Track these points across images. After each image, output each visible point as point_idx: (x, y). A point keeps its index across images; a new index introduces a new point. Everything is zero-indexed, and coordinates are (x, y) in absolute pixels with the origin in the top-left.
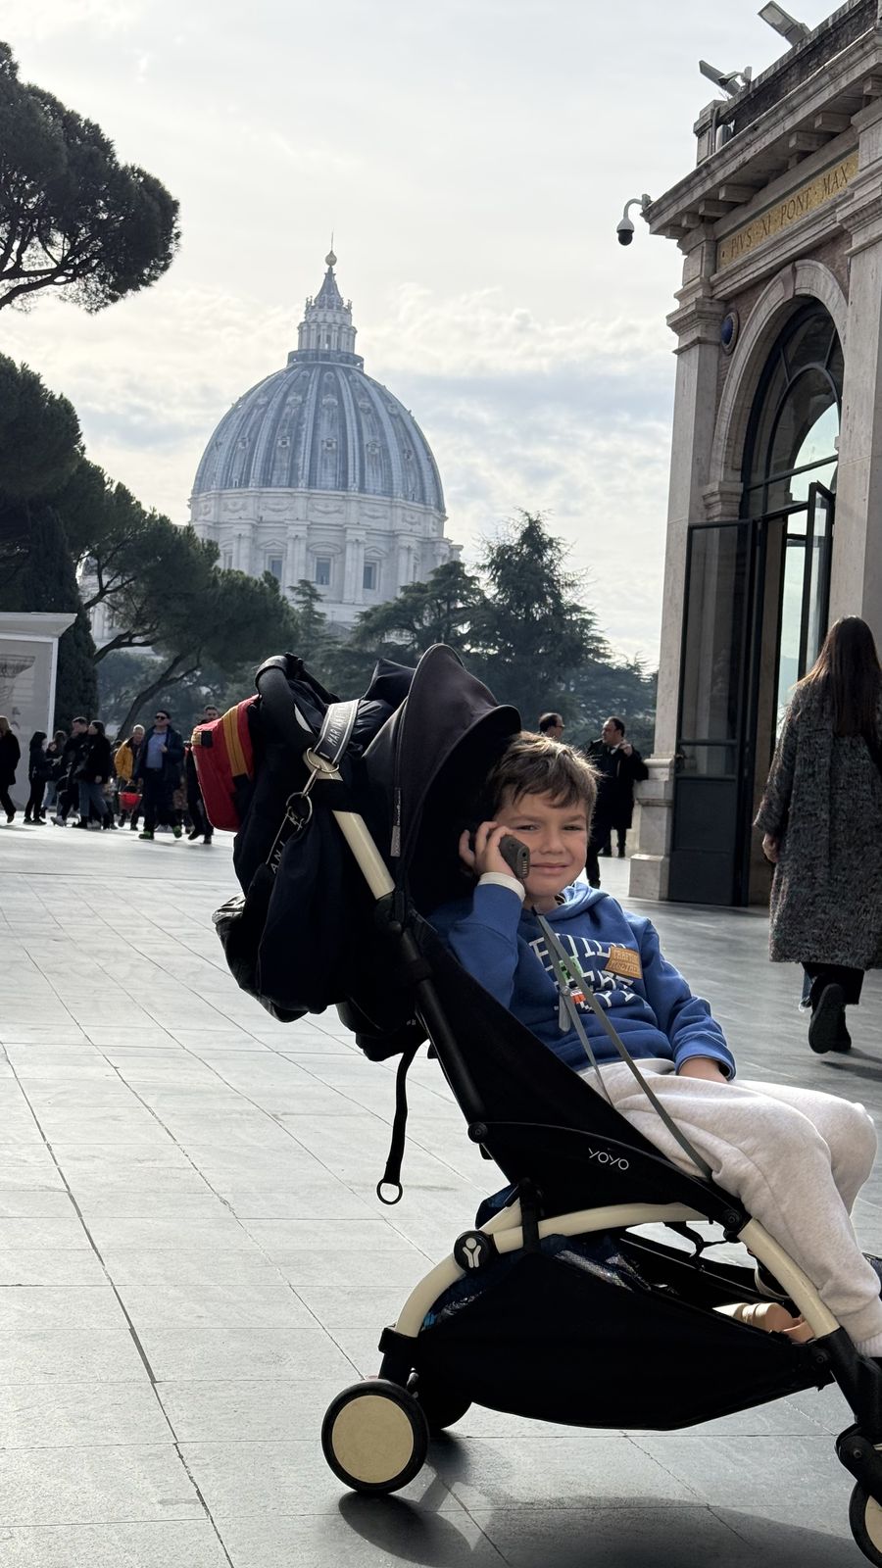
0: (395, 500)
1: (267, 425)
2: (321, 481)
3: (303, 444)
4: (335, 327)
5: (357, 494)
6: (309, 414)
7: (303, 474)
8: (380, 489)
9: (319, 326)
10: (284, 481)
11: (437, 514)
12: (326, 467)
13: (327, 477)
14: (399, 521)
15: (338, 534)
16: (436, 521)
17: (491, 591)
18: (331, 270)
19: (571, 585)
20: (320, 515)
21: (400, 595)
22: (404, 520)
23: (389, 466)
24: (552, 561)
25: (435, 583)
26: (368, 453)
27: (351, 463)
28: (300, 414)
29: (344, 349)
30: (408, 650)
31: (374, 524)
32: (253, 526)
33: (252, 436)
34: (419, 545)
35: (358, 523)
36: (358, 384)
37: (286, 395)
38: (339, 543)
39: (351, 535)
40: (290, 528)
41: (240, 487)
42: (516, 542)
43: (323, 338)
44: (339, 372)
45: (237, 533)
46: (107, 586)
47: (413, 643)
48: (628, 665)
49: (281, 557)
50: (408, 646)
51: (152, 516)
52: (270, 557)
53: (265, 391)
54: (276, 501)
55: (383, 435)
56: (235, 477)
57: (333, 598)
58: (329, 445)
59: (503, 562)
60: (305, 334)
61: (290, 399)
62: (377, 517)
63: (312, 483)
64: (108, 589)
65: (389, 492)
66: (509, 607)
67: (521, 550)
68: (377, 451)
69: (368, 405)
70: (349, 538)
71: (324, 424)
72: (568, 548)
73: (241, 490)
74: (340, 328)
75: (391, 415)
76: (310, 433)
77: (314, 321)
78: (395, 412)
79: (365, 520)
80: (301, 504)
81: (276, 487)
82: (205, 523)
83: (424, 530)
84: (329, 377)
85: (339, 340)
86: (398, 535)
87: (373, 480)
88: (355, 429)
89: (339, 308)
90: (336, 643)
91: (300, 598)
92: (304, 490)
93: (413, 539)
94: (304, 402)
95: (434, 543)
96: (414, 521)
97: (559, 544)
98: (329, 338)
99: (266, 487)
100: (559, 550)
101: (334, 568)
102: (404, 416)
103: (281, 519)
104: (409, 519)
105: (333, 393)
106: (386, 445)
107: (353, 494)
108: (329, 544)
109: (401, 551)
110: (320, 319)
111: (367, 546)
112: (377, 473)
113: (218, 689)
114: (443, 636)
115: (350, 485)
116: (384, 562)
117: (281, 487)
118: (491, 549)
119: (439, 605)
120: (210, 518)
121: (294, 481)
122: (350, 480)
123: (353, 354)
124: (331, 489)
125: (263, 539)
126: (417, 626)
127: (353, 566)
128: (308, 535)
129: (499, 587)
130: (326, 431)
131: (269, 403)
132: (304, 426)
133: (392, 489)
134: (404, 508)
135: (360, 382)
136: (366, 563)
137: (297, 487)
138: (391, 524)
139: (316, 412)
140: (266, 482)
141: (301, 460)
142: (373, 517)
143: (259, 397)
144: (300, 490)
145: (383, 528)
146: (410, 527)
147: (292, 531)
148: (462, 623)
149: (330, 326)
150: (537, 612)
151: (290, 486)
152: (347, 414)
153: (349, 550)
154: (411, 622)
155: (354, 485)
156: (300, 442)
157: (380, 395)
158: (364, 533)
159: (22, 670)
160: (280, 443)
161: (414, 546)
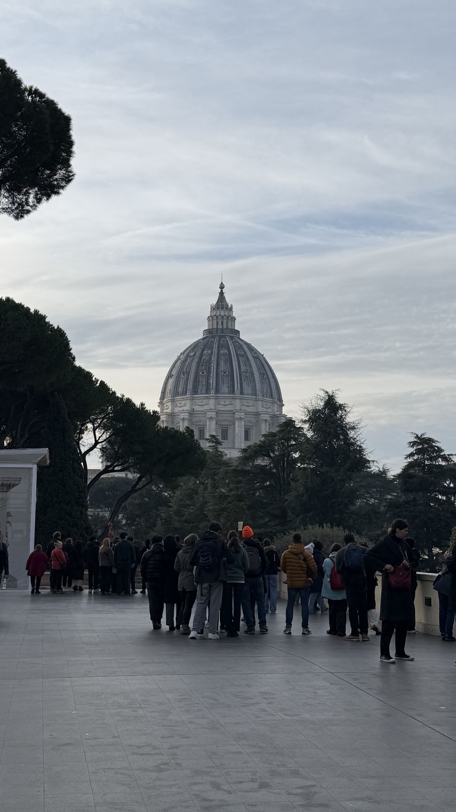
0: (258, 397)
1: (194, 364)
2: (221, 390)
3: (212, 373)
4: (225, 318)
5: (239, 395)
6: (214, 358)
7: (213, 387)
8: (250, 392)
9: (217, 317)
10: (204, 391)
11: (278, 403)
12: (224, 383)
13: (225, 388)
14: (260, 407)
15: (232, 415)
16: (278, 407)
17: (309, 434)
18: (222, 291)
19: (353, 428)
20: (222, 406)
21: (262, 439)
22: (263, 407)
23: (254, 381)
24: (341, 416)
25: (280, 432)
26: (244, 376)
27: (235, 381)
28: (210, 358)
29: (230, 327)
30: (268, 467)
31: (249, 409)
32: (190, 413)
33: (188, 370)
34: (271, 418)
35: (241, 409)
36: (237, 343)
37: (203, 350)
38: (232, 420)
39: (237, 415)
40: (208, 413)
41: (182, 395)
42: (322, 407)
43: (220, 323)
44: (228, 338)
45: (182, 417)
46: (99, 439)
47: (270, 464)
48: (380, 471)
49: (204, 428)
50: (267, 466)
51: (122, 399)
52: (199, 428)
53: (193, 349)
54: (200, 401)
55: (251, 366)
56: (180, 390)
57: (230, 446)
58: (224, 373)
59: (315, 417)
60: (211, 321)
61: (205, 352)
62: (250, 406)
63: (217, 391)
64: (99, 441)
65: (254, 393)
66: (321, 442)
67: (325, 411)
68: (248, 374)
69: (243, 353)
70: (236, 416)
71: (222, 363)
72: (350, 409)
73: (184, 397)
74: (228, 318)
75: (253, 357)
76: (215, 367)
77: (215, 315)
78: (256, 356)
79: (244, 408)
80: (212, 402)
81: (200, 394)
82: (167, 414)
83: (273, 410)
84: (223, 341)
85: (227, 323)
86: (260, 414)
87: (247, 389)
88: (237, 364)
89: (227, 308)
90: (231, 466)
91: (211, 444)
92: (213, 395)
93: (268, 416)
94: (212, 353)
95: (278, 417)
96: (268, 407)
97: (344, 407)
98: (222, 322)
99: (195, 394)
100: (345, 411)
101: (230, 432)
102: (260, 358)
103: (203, 409)
104: (265, 406)
105: (225, 348)
106: (252, 371)
107: (237, 395)
108: (225, 420)
109: (262, 422)
110: (218, 314)
111: (246, 420)
112: (249, 385)
113: (171, 493)
114: (286, 459)
115: (236, 391)
116: (254, 427)
117: (202, 394)
118: (309, 412)
119: (282, 443)
120: (169, 411)
121: (208, 391)
122: (236, 389)
123: (235, 330)
124: (227, 394)
125: (194, 420)
126: (272, 455)
127: (239, 429)
128: (216, 416)
129: (314, 432)
130: (223, 367)
131: (195, 354)
132: (212, 364)
133: (256, 392)
134: (262, 401)
135: (238, 342)
136: (245, 428)
137: (210, 394)
138: (256, 409)
139: (218, 358)
140: (195, 392)
141: (211, 381)
142: (248, 406)
143: (190, 352)
144: (212, 395)
145: (252, 411)
146: (266, 410)
147: (209, 414)
148: (295, 452)
149: (223, 317)
150: (335, 444)
151: (206, 394)
152: (233, 358)
153: (237, 423)
154: (269, 453)
155: (237, 390)
156: (211, 372)
157: (248, 348)
158: (243, 414)
159: (13, 487)
160: (201, 373)
161: (268, 419)
